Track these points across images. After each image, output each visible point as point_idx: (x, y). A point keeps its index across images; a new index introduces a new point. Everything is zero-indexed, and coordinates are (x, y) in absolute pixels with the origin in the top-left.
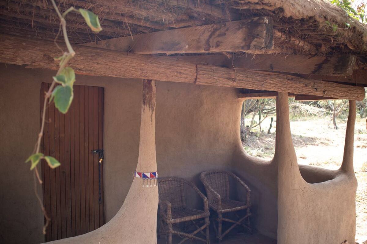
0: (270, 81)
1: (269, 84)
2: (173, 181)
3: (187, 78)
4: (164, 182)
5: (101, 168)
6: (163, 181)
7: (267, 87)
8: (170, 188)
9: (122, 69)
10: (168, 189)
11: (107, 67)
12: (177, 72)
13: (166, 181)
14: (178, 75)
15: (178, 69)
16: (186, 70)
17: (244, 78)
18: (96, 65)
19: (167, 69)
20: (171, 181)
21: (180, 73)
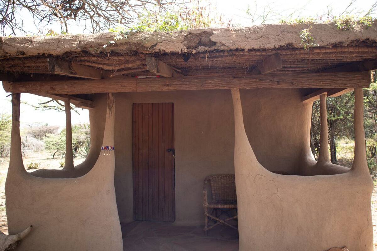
0: (210, 82)
1: (210, 84)
2: (231, 178)
3: (130, 89)
4: (222, 178)
5: (173, 161)
6: (221, 176)
7: (209, 86)
8: (227, 183)
9: (88, 89)
10: (225, 183)
11: (80, 89)
12: (122, 86)
13: (224, 177)
14: (123, 88)
15: (122, 84)
16: (128, 84)
17: (181, 82)
18: (74, 89)
19: (114, 85)
20: (229, 177)
21: (124, 86)
